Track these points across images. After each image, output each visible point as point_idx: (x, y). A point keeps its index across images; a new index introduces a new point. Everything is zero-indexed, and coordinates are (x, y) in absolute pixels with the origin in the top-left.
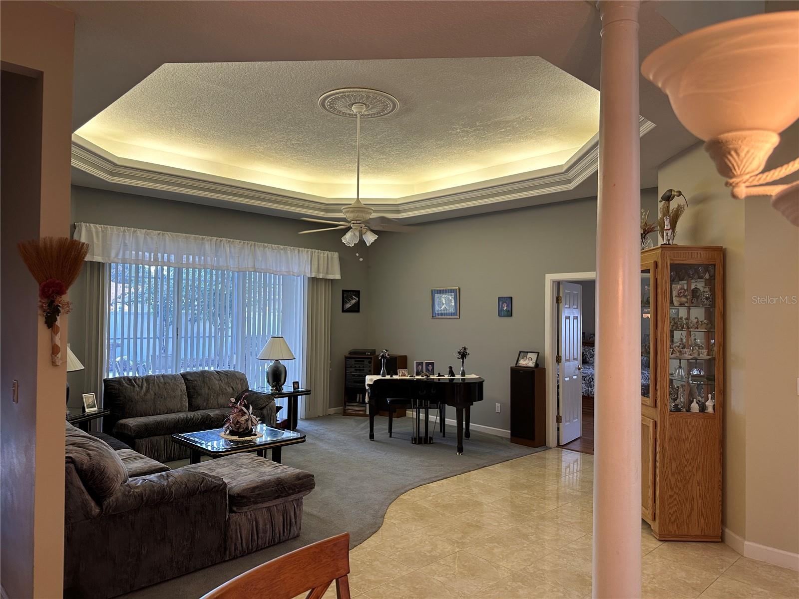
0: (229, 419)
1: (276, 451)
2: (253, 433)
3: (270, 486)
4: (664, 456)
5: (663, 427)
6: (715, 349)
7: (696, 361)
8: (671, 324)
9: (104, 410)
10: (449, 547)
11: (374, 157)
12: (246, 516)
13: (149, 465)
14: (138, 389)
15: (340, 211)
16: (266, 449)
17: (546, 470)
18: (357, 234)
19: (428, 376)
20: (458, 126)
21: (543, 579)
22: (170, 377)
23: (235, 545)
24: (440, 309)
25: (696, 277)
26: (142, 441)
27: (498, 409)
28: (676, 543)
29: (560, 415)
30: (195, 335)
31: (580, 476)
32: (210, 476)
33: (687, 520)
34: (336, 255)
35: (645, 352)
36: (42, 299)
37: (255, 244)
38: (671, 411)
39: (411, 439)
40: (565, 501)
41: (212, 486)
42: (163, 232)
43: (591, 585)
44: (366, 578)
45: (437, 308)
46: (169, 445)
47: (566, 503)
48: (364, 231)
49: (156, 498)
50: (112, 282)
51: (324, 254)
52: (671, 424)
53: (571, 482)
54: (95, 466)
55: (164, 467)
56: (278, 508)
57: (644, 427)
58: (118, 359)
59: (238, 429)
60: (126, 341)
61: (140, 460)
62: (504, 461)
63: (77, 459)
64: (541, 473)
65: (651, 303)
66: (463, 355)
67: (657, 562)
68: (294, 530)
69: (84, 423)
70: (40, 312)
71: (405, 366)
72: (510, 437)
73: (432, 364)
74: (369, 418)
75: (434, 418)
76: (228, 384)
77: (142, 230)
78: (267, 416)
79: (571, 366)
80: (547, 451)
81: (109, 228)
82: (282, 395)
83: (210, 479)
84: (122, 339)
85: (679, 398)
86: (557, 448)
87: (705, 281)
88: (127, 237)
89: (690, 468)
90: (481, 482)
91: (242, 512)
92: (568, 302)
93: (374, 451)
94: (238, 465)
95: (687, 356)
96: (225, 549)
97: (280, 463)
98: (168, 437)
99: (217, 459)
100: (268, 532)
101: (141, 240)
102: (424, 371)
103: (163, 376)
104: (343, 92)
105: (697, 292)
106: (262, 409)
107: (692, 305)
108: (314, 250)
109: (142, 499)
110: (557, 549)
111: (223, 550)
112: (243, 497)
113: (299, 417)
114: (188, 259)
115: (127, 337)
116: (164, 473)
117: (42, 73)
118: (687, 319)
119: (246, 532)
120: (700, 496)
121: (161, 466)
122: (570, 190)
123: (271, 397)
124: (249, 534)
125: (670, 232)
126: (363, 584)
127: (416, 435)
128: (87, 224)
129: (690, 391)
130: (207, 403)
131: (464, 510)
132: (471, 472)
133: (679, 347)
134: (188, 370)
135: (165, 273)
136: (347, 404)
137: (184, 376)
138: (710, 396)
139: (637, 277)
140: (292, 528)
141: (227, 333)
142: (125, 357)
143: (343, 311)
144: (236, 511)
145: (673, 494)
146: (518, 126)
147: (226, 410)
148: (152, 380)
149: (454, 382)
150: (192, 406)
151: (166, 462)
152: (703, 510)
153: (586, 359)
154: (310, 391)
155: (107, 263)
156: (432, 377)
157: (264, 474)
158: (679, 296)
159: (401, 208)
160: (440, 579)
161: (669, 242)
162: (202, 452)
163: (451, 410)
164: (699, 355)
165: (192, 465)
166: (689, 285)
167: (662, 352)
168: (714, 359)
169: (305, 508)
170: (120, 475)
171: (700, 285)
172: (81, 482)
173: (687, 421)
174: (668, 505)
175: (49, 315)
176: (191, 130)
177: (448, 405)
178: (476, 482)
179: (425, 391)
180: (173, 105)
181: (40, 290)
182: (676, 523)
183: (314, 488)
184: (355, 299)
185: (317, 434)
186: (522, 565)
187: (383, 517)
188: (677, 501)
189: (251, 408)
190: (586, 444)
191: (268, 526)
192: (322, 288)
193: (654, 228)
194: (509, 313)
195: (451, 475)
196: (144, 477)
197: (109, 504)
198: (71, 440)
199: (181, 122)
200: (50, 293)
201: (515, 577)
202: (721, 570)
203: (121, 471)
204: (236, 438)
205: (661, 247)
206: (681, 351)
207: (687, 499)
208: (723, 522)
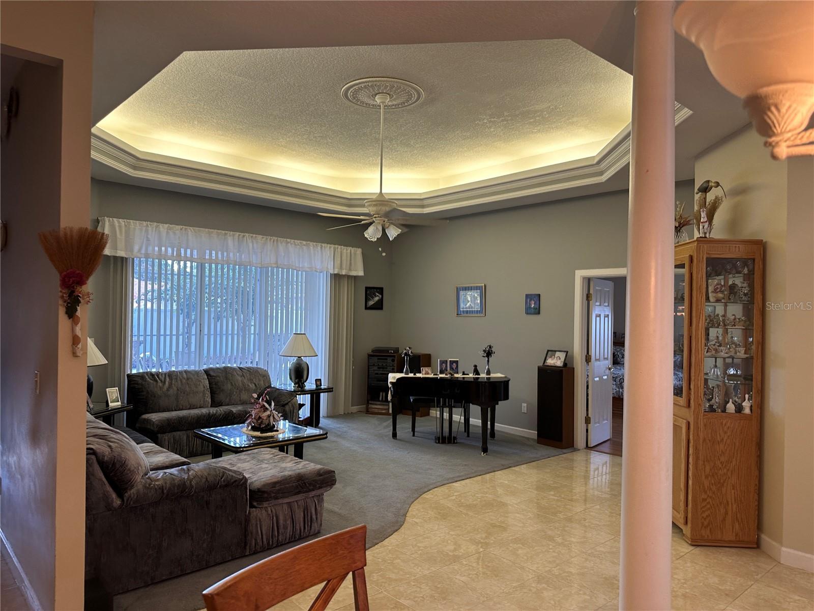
0: (251, 415)
1: (298, 447)
2: (275, 429)
3: (291, 481)
4: (697, 459)
5: (697, 428)
6: (754, 347)
7: (733, 360)
8: (707, 321)
9: (127, 404)
10: (472, 547)
11: (398, 149)
12: (267, 511)
13: (170, 459)
14: (161, 384)
15: (363, 206)
16: (287, 445)
17: (574, 472)
18: (380, 228)
19: (452, 375)
20: (485, 117)
21: (569, 581)
22: (193, 372)
23: (256, 540)
24: (465, 307)
25: (734, 271)
26: (164, 435)
27: (524, 409)
28: (709, 548)
29: (589, 416)
30: (218, 333)
31: (609, 478)
32: (230, 470)
33: (720, 525)
34: (359, 251)
35: (678, 351)
36: (63, 289)
37: (277, 239)
38: (705, 412)
39: (434, 438)
40: (593, 504)
41: (233, 481)
42: (186, 227)
43: (618, 589)
44: (387, 576)
45: (462, 305)
46: (192, 441)
47: (594, 505)
48: (387, 225)
49: (176, 491)
50: (135, 279)
51: (347, 250)
52: (705, 425)
53: (600, 484)
54: (116, 458)
55: (185, 462)
56: (299, 504)
57: (676, 428)
58: (142, 355)
59: (260, 425)
60: (148, 338)
61: (162, 454)
62: (530, 462)
63: (98, 451)
64: (568, 474)
65: (685, 300)
66: (489, 353)
67: (688, 567)
68: (315, 526)
69: (108, 417)
70: (61, 302)
71: (428, 364)
72: (536, 437)
73: (457, 362)
74: (391, 417)
75: (458, 417)
76: (251, 380)
77: (165, 225)
78: (289, 413)
79: (602, 366)
80: (574, 453)
81: (132, 223)
82: (304, 392)
83: (230, 473)
84: (145, 335)
85: (714, 398)
86: (585, 450)
87: (744, 277)
88: (150, 232)
89: (725, 471)
90: (506, 482)
91: (262, 507)
92: (598, 300)
93: (396, 449)
94: (259, 460)
95: (723, 354)
96: (245, 545)
97: (302, 459)
98: (190, 433)
99: (238, 454)
100: (289, 528)
101: (164, 234)
102: (448, 369)
103: (186, 372)
104: (366, 82)
105: (734, 287)
106: (284, 406)
107: (729, 301)
108: (336, 246)
109: (163, 492)
110: (584, 552)
111: (243, 544)
112: (264, 492)
113: (321, 415)
114: (211, 254)
115: (150, 334)
116: (185, 467)
117: (61, 61)
118: (724, 316)
119: (266, 527)
120: (735, 500)
121: (182, 461)
122: (602, 183)
123: (293, 394)
124: (270, 529)
125: (706, 225)
126: (383, 582)
127: (439, 435)
128: (111, 219)
129: (726, 392)
130: (230, 400)
131: (489, 511)
132: (496, 472)
133: (714, 345)
134: (211, 366)
135: (188, 270)
136: (370, 402)
137: (207, 372)
138: (747, 396)
139: (670, 272)
140: (313, 524)
141: (249, 331)
142: (148, 354)
143: (366, 308)
144: (256, 505)
145: (706, 497)
146: (547, 115)
147: (249, 406)
148: (175, 376)
149: (479, 380)
150: (214, 401)
151: (188, 457)
152: (738, 516)
153: (617, 359)
154: (332, 388)
155: (129, 258)
156: (456, 375)
157: (285, 468)
158: (715, 291)
159: (426, 202)
160: (463, 579)
161: (705, 236)
162: (225, 448)
163: (475, 409)
164: (736, 353)
165: (214, 460)
166: (726, 281)
167: (697, 350)
168: (752, 358)
169: (326, 505)
170: (141, 467)
171: (738, 280)
172: (102, 474)
173: (722, 422)
174: (701, 509)
175: (69, 305)
176: (213, 123)
177: (473, 404)
178: (501, 483)
179: (449, 391)
180: (195, 97)
181: (60, 280)
182: (709, 528)
183: (334, 484)
184: (378, 296)
185: (340, 431)
186: (547, 567)
187: (405, 515)
188: (710, 505)
189: (273, 404)
190: (615, 446)
191: (289, 522)
192: (345, 285)
193: (689, 221)
194: (536, 310)
195: (474, 475)
196: (166, 471)
197: (130, 496)
198: (94, 432)
199: (203, 115)
200: (70, 283)
201: (540, 579)
202: (756, 577)
203: (142, 463)
204: (258, 434)
205: (697, 240)
206: (717, 350)
207: (721, 503)
208: (759, 527)
